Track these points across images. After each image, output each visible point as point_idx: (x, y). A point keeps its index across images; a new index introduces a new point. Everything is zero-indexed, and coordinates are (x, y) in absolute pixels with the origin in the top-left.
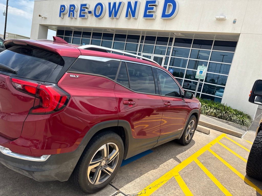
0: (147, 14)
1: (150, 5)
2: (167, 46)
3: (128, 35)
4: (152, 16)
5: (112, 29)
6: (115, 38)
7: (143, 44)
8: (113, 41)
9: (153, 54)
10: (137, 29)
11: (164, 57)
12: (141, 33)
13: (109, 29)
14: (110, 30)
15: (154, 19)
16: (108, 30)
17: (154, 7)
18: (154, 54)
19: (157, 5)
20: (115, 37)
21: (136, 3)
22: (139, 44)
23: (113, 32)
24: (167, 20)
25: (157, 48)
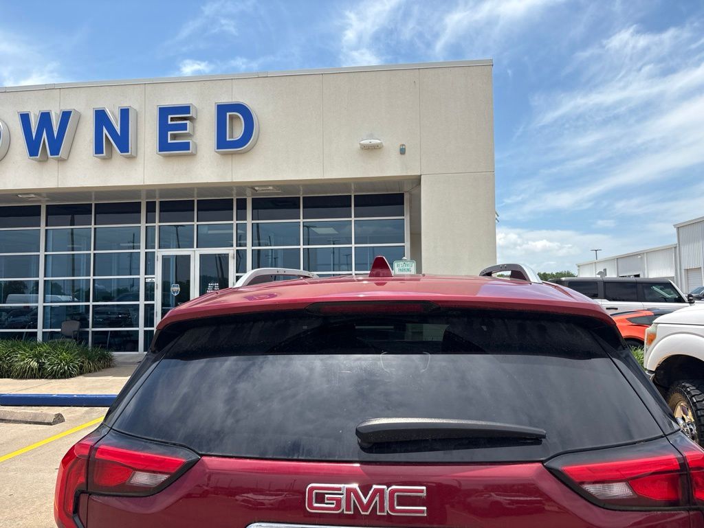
0: (169, 141)
1: (172, 119)
2: (235, 222)
3: (96, 204)
4: (186, 146)
5: (38, 193)
6: (49, 217)
7: (157, 224)
8: (43, 228)
9: (195, 248)
10: (142, 184)
11: (231, 251)
12: (143, 195)
13: (27, 192)
14: (33, 196)
15: (193, 155)
16: (24, 196)
17: (188, 122)
18: (198, 249)
19: (194, 116)
20: (48, 214)
21: (125, 113)
22: (143, 225)
23: (39, 201)
24: (232, 154)
25: (204, 231)
